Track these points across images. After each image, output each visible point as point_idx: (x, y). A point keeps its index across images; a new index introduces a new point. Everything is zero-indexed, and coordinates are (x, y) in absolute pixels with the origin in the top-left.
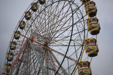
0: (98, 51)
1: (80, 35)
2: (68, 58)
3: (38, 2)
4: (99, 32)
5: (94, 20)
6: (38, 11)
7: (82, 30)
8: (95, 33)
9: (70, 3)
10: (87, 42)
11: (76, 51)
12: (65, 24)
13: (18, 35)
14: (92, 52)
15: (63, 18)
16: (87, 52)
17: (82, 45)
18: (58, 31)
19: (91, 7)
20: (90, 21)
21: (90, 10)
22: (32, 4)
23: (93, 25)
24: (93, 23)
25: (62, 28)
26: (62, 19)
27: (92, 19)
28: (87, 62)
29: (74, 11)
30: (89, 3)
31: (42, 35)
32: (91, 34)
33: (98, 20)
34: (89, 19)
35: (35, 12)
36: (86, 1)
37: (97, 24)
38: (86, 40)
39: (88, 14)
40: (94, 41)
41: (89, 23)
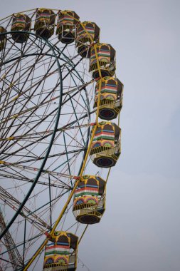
0: (102, 211)
1: (68, 160)
4: (115, 162)
7: (78, 149)
8: (106, 162)
9: (61, 73)
10: (81, 182)
11: (51, 201)
12: (43, 121)
14: (87, 211)
15: (42, 104)
16: (74, 210)
17: (71, 189)
18: (21, 138)
19: (107, 94)
20: (98, 131)
21: (104, 101)
23: (102, 142)
24: (106, 139)
25: (31, 132)
26: (37, 108)
27: (102, 127)
28: (71, 235)
29: (67, 93)
30: (106, 81)
32: (94, 162)
33: (118, 132)
34: (95, 124)
36: (100, 75)
37: (113, 142)
38: (77, 178)
39: (97, 112)
40: (98, 183)
41: (96, 134)
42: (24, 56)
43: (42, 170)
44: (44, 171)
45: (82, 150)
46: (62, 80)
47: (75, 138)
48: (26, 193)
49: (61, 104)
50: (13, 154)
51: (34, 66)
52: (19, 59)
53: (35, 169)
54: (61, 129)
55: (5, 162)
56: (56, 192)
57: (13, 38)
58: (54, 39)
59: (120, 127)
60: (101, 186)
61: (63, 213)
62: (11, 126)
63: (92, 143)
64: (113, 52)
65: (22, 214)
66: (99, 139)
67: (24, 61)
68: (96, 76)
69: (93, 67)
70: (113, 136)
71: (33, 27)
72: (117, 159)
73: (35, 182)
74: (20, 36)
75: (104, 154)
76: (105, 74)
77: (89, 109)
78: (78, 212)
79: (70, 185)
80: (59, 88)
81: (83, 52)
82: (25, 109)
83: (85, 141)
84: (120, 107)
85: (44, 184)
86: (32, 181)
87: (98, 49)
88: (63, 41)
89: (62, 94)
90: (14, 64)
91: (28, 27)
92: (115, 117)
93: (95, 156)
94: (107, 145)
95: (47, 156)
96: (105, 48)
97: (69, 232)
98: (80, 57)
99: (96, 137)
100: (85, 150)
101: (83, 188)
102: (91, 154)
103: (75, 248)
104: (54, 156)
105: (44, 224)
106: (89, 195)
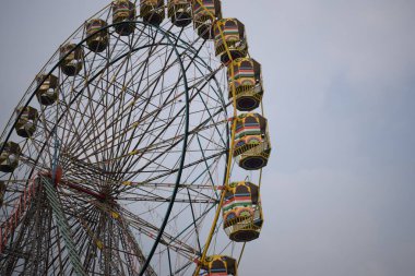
0: (260, 224)
1: (208, 168)
3: (85, 43)
4: (266, 161)
5: (251, 121)
6: (82, 72)
7: (218, 152)
8: (255, 163)
9: (181, 63)
10: (228, 192)
11: (195, 221)
12: (169, 125)
13: (11, 157)
14: (241, 226)
15: (165, 104)
16: (225, 227)
17: (217, 202)
18: (146, 150)
19: (243, 79)
20: (239, 126)
21: (240, 89)
22: (62, 49)
23: (246, 139)
24: (250, 134)
25: (158, 141)
26: (159, 111)
27: (244, 120)
28: (226, 258)
29: (193, 87)
30: (239, 64)
31: (93, 160)
32: (241, 165)
33: (263, 124)
34: (234, 118)
35: (71, 78)
36: (230, 58)
37: (259, 137)
38: (223, 188)
39: (234, 103)
40: (249, 190)
41: (237, 131)
42: (133, 50)
43: (178, 185)
44: (181, 186)
45: (222, 153)
46: (184, 71)
47: (213, 139)
48: (164, 216)
49: (188, 101)
50: (140, 171)
51: (147, 60)
52: (128, 56)
53: (169, 185)
54: (193, 132)
55: (131, 183)
56: (199, 208)
57: (118, 31)
58: (166, 24)
59: (265, 116)
60: (254, 193)
61: (213, 233)
62: (132, 138)
63: (234, 143)
64: (241, 27)
65: (163, 242)
66: (241, 136)
67: (134, 57)
68: (225, 60)
69: (219, 49)
70: (259, 130)
71: (138, 13)
72: (267, 156)
73: (172, 201)
74: (125, 27)
75: (250, 153)
76: (236, 55)
77: (223, 101)
78: (231, 229)
79: (216, 198)
80: (182, 82)
81: (205, 33)
82: (145, 114)
83: (225, 141)
84: (261, 93)
85: (184, 201)
86: (167, 200)
87: (222, 26)
88: (178, 24)
89: (187, 89)
90: (123, 62)
91: (132, 15)
92: (257, 106)
93: (240, 157)
94: (251, 142)
95: (182, 167)
96: (230, 23)
97: (224, 254)
98: (202, 40)
99: (238, 134)
100: (227, 152)
101: (232, 199)
102: (235, 154)
103: (234, 274)
104: (190, 165)
105: (192, 250)
106: (240, 206)
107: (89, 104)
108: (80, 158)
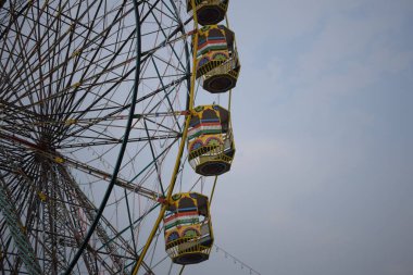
0: (231, 153)
1: (167, 95)
2: (127, 186)
4: (235, 81)
5: (215, 34)
7: (179, 78)
8: (223, 83)
11: (155, 159)
12: (117, 54)
14: (211, 156)
16: (190, 159)
17: (180, 135)
24: (215, 50)
27: (207, 34)
28: (195, 195)
31: (26, 101)
32: (205, 87)
33: (230, 37)
37: (227, 52)
39: (195, 18)
40: (218, 115)
41: (199, 46)
44: (136, 116)
45: (183, 79)
47: (171, 63)
50: (88, 110)
54: (146, 53)
60: (223, 118)
61: (177, 171)
62: (74, 72)
66: (203, 53)
70: (225, 44)
72: (236, 76)
73: (125, 141)
75: (217, 71)
77: (179, 19)
78: (197, 161)
79: (178, 130)
83: (185, 66)
85: (140, 140)
86: (120, 141)
89: (137, 4)
92: (222, 19)
93: (204, 77)
94: (218, 59)
95: (135, 101)
97: (193, 191)
99: (199, 52)
100: (188, 77)
101: (198, 125)
102: (198, 76)
103: (206, 214)
104: (144, 98)
105: (152, 194)
107: (17, 38)
108: (9, 101)
